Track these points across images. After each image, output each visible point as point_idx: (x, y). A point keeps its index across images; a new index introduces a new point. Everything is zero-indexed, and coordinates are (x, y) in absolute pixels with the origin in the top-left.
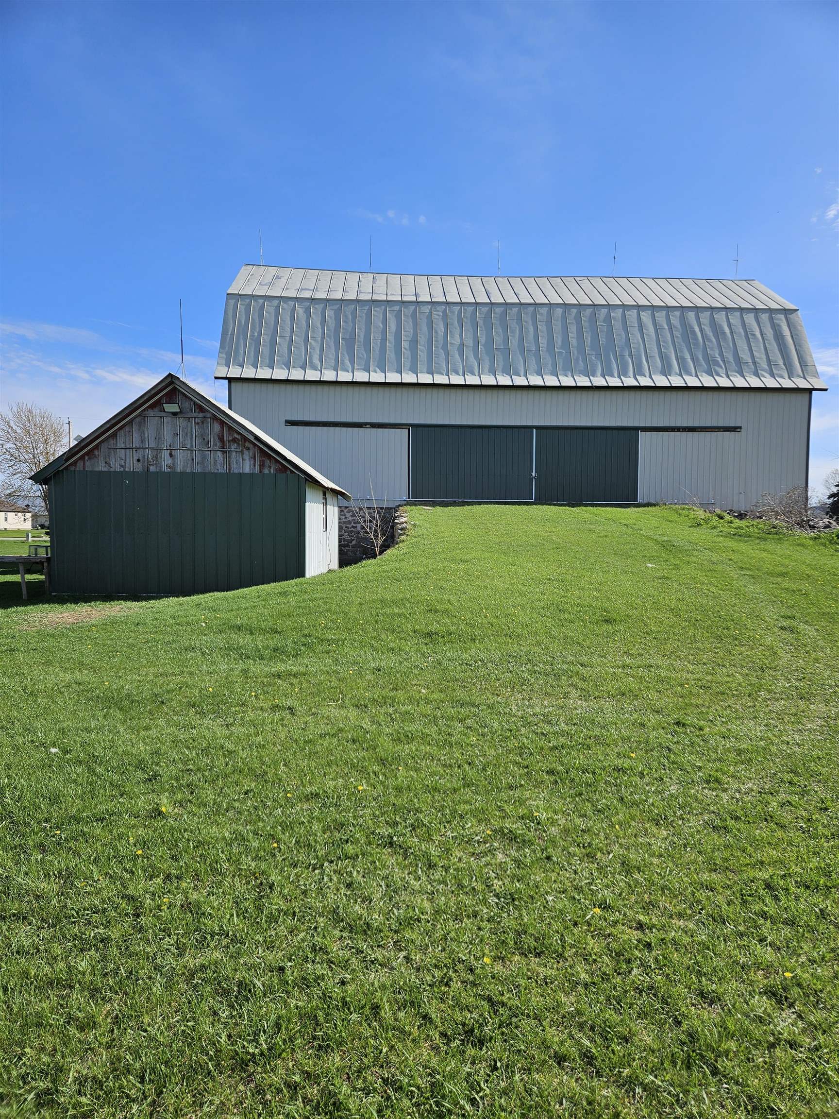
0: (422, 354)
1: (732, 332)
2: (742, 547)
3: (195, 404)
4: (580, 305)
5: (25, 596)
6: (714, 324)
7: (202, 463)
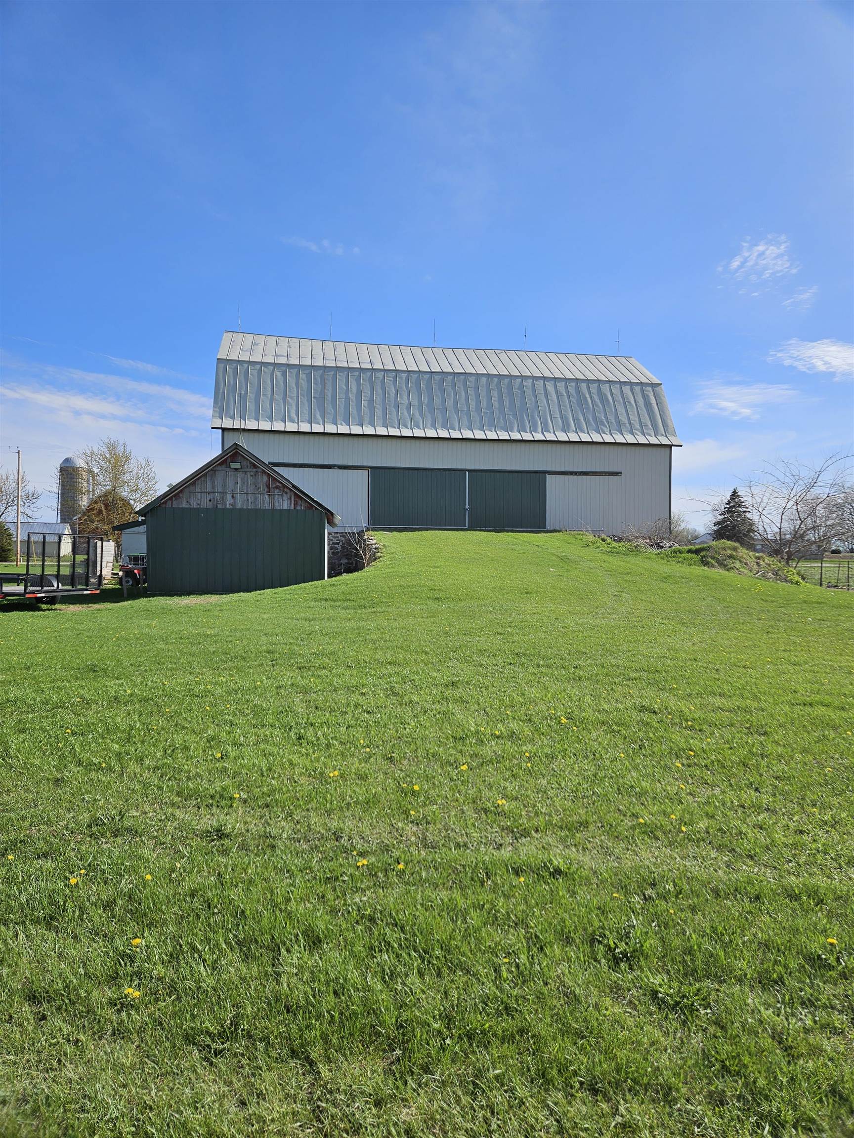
0: (378, 412)
1: (613, 400)
2: (611, 559)
3: (251, 463)
4: (500, 375)
5: (125, 595)
6: (600, 391)
7: (254, 502)
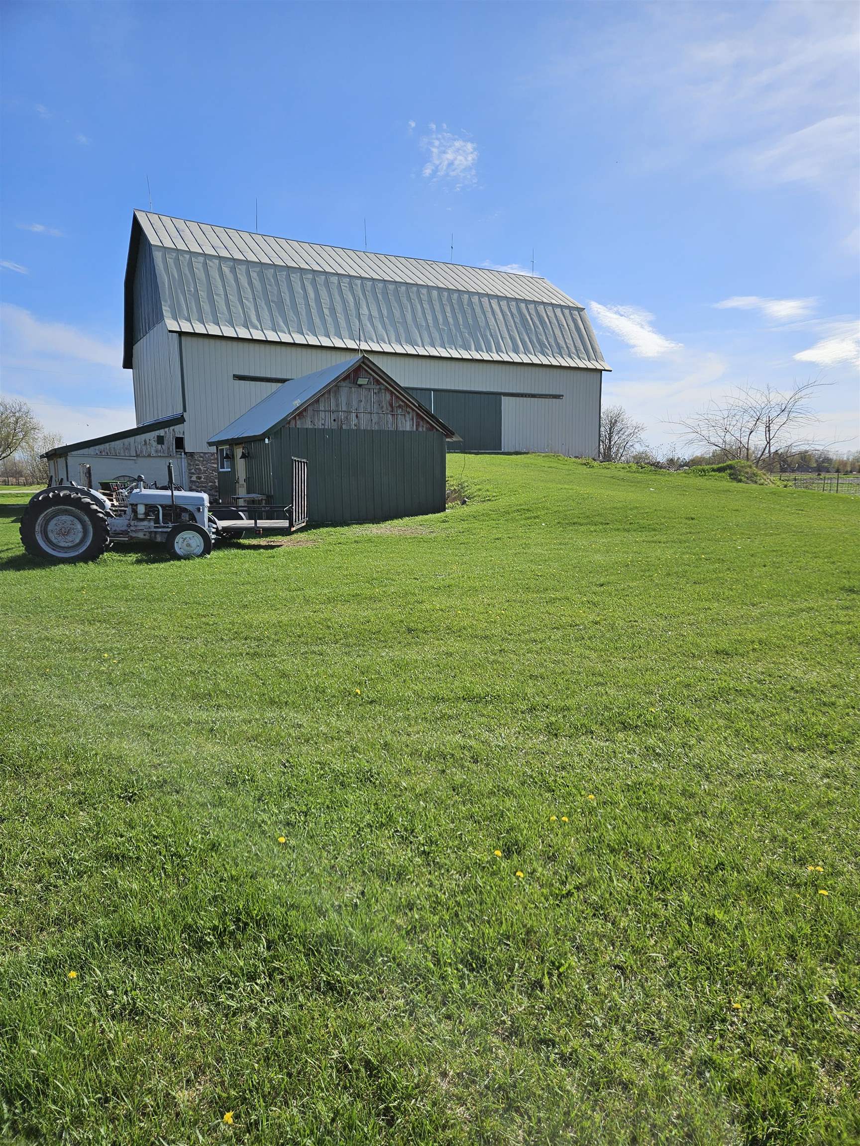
0: (342, 322)
3: (374, 378)
7: (378, 423)
